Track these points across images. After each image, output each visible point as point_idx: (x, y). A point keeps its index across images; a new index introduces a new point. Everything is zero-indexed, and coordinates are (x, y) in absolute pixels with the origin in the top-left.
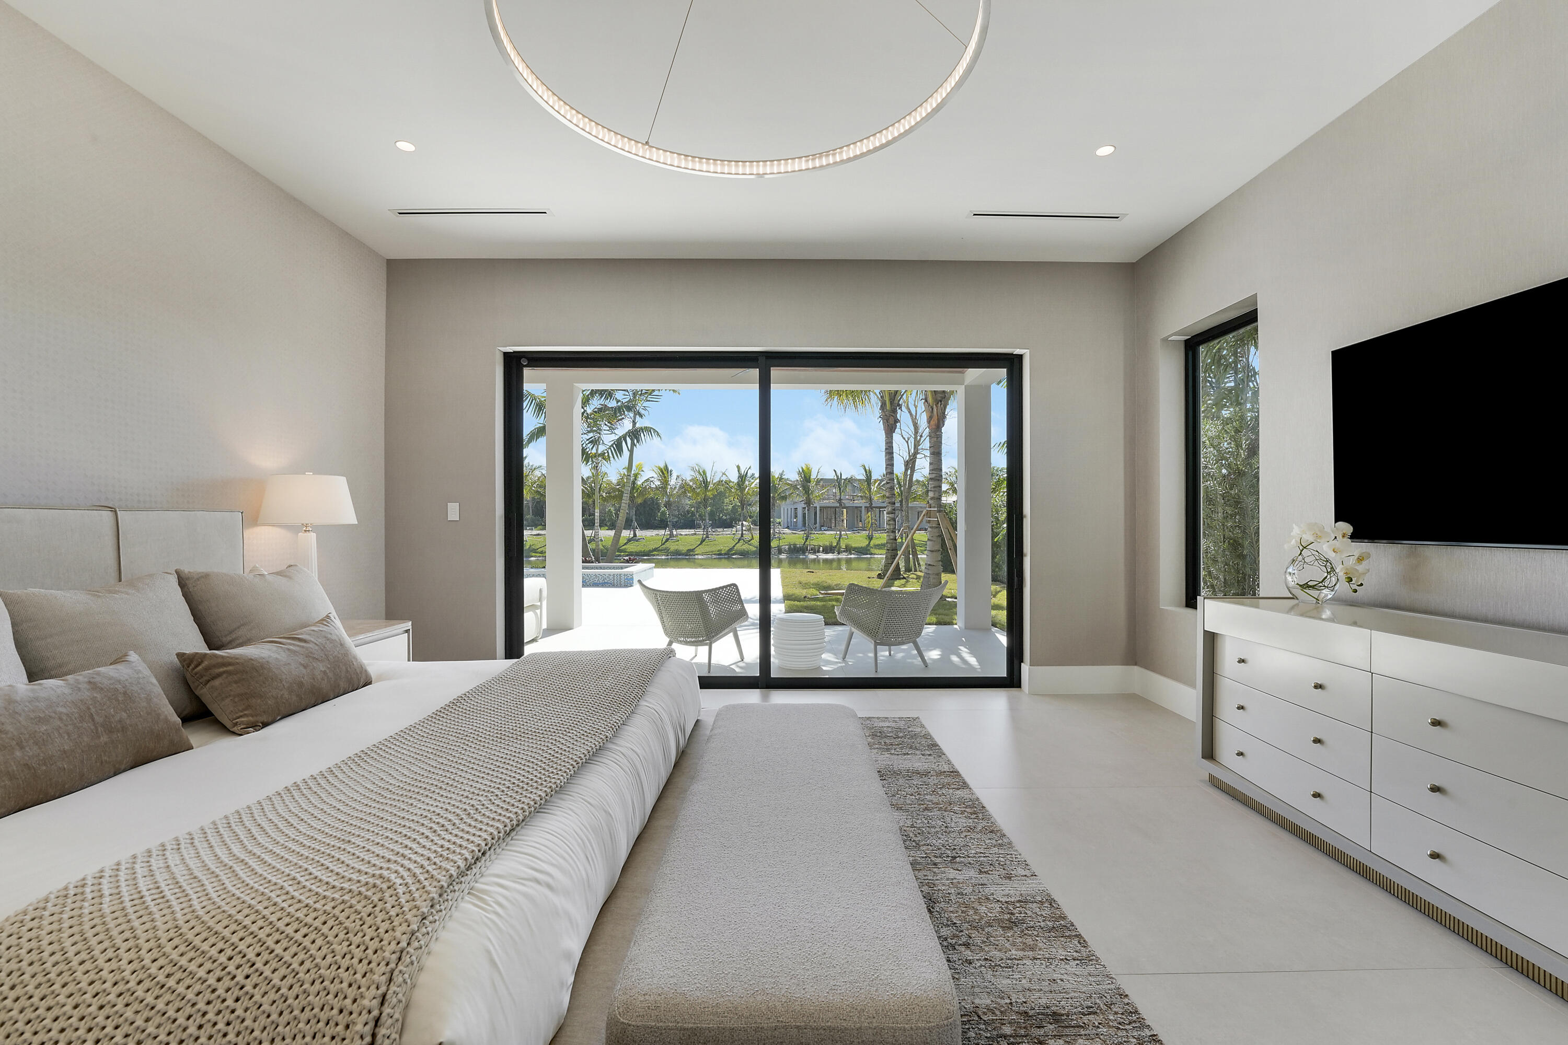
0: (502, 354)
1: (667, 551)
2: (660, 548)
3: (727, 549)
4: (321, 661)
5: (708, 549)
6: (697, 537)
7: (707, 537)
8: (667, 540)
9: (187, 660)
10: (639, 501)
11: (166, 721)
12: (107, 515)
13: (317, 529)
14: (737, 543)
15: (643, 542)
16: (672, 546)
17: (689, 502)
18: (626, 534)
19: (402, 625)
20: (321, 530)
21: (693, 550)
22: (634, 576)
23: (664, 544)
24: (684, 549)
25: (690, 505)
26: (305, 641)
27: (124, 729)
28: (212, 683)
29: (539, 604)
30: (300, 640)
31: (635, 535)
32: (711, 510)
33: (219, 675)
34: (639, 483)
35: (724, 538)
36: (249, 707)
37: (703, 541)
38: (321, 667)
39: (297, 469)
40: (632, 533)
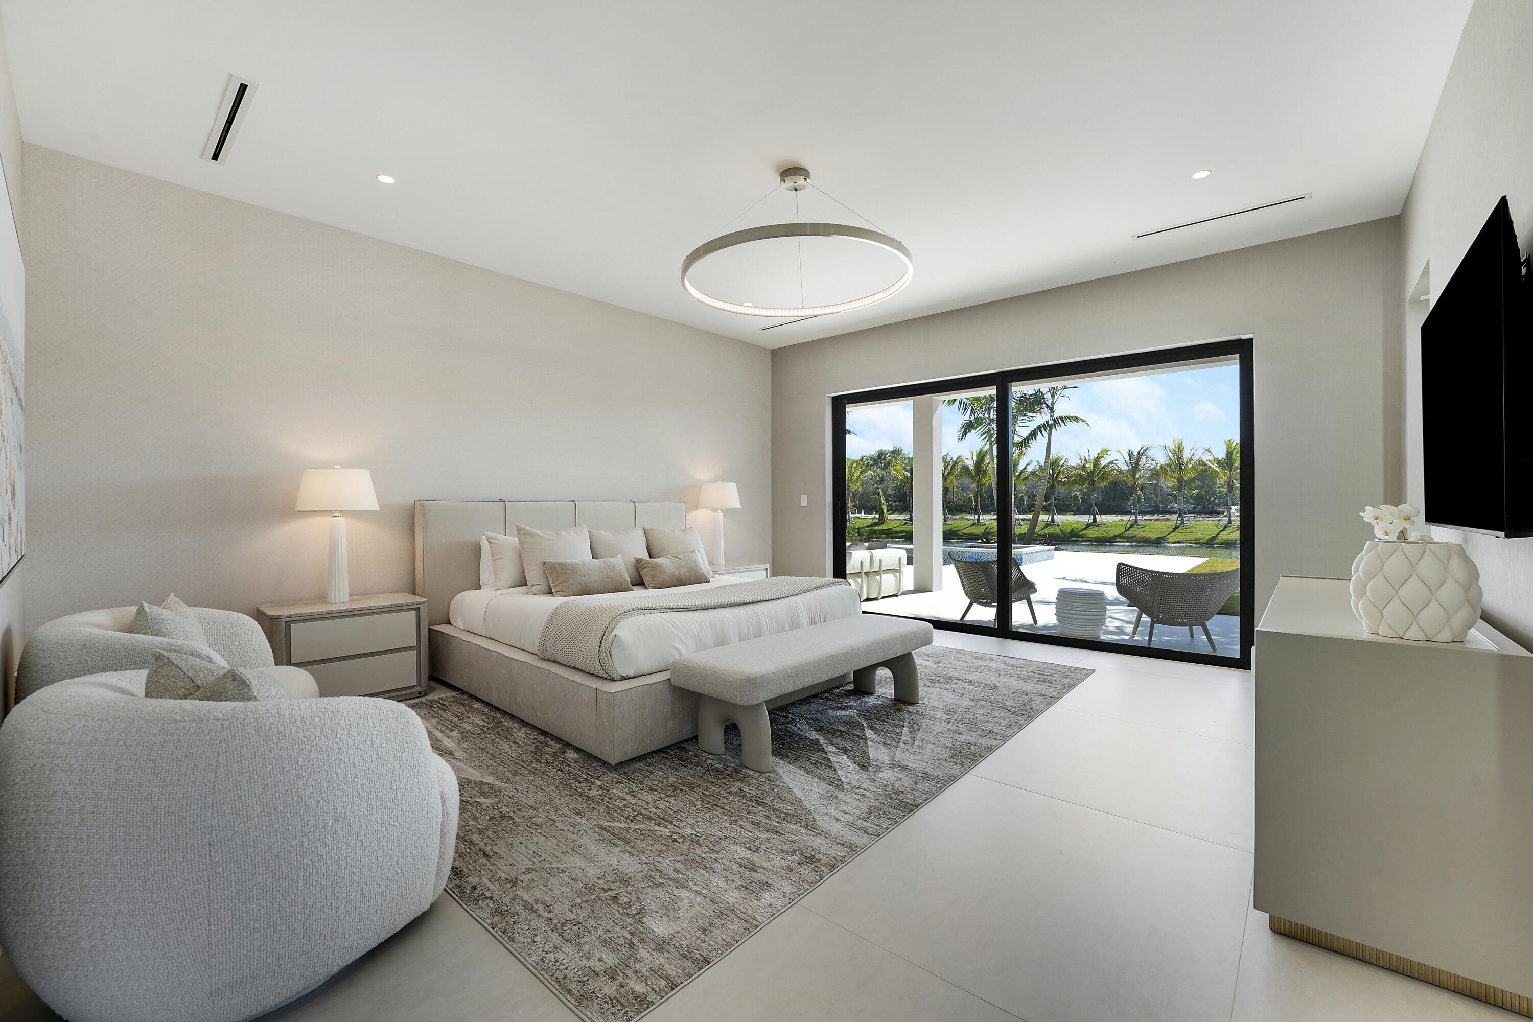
0: (831, 398)
1: (1131, 539)
2: (1081, 533)
3: (1208, 537)
4: (684, 568)
5: (1181, 537)
6: (1171, 523)
7: (1183, 523)
8: (1132, 526)
9: (638, 561)
10: (1102, 485)
11: (624, 579)
12: (632, 504)
13: (723, 511)
14: (1221, 531)
15: (1104, 528)
16: (1136, 532)
17: (1170, 485)
18: (1044, 518)
19: (765, 565)
20: (725, 512)
21: (1162, 538)
22: (1022, 556)
23: (1128, 530)
24: (1153, 536)
25: (1171, 488)
26: (680, 559)
27: (611, 578)
28: (644, 570)
29: (898, 569)
30: (678, 558)
31: (1095, 520)
32: (1198, 494)
33: (646, 567)
34: (1103, 463)
35: (1205, 526)
36: (653, 580)
37: (1176, 527)
38: (684, 570)
39: (715, 480)
40: (1092, 517)
